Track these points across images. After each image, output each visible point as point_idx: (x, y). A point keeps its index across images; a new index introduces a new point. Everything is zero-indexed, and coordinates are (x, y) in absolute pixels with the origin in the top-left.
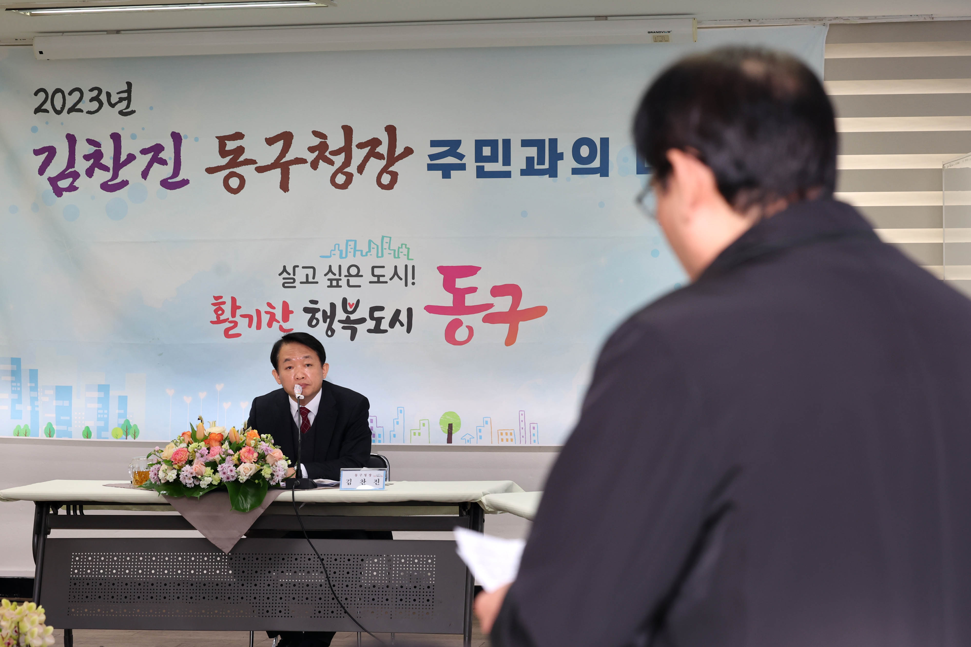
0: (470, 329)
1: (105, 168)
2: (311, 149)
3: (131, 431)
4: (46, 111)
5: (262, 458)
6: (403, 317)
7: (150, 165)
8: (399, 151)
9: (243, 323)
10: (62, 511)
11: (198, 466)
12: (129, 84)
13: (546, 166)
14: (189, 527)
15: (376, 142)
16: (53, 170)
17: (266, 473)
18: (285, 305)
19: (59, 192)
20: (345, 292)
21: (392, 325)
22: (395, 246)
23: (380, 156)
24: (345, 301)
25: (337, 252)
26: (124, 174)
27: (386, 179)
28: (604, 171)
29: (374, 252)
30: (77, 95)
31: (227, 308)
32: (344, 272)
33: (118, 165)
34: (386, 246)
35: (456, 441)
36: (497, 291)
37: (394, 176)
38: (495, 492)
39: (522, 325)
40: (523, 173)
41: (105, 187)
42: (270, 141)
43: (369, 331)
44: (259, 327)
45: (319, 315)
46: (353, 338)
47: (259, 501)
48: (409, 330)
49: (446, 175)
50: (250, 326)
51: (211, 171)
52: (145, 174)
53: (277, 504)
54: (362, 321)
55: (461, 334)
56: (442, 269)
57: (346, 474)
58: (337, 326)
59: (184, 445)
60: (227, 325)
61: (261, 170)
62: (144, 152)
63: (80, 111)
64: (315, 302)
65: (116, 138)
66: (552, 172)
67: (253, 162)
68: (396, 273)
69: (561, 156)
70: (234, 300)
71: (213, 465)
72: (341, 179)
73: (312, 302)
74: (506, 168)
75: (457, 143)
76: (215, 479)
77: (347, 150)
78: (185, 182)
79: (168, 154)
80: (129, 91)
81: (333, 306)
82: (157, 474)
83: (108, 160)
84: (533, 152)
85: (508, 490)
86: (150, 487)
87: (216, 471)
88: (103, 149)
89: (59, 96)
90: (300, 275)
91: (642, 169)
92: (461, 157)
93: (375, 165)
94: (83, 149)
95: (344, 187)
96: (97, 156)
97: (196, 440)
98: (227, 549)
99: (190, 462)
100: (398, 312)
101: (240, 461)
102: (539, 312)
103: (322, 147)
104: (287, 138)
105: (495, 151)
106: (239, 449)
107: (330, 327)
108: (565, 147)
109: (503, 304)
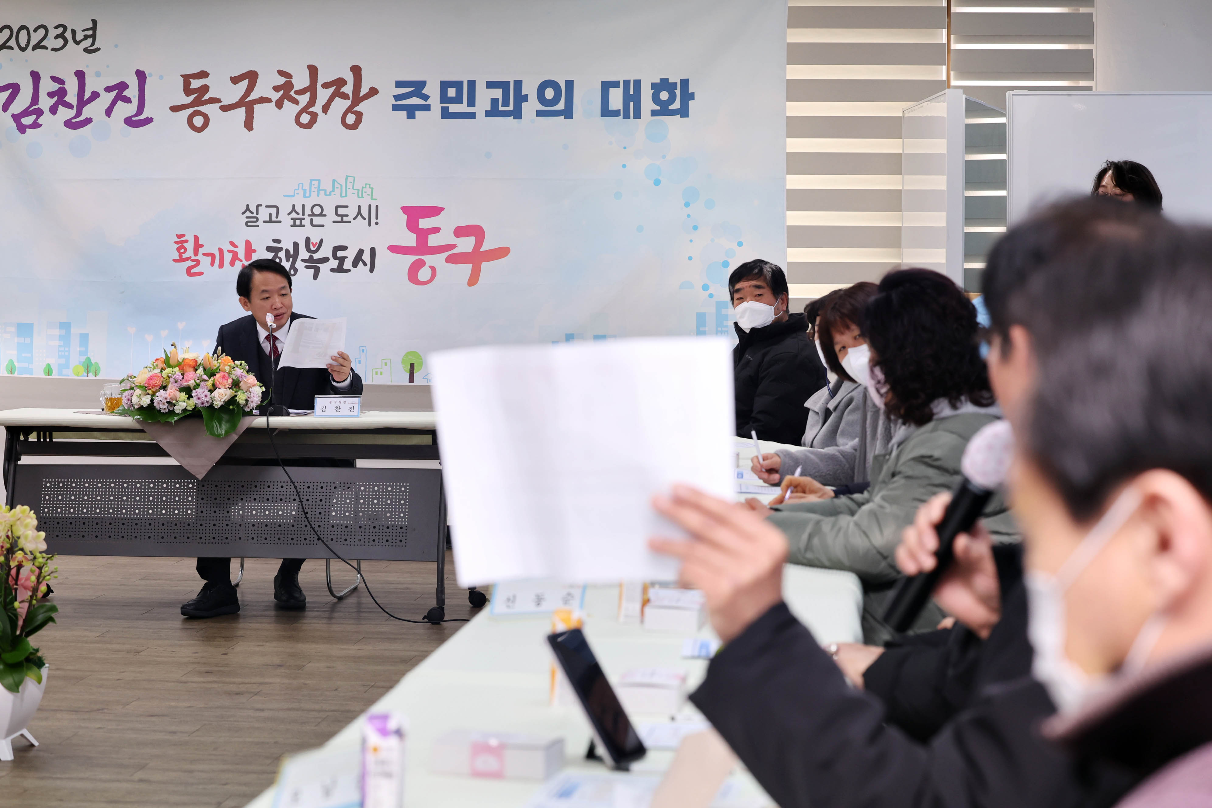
0: (433, 269)
1: (69, 106)
2: (276, 89)
3: (92, 369)
4: (11, 48)
5: (236, 385)
6: (366, 257)
7: (114, 103)
8: (364, 91)
9: (205, 261)
10: (33, 438)
11: (172, 391)
12: (95, 22)
13: (511, 107)
14: (163, 453)
15: (340, 82)
16: (17, 107)
17: (241, 398)
18: (248, 244)
19: (22, 129)
20: (308, 231)
21: (355, 264)
22: (358, 186)
23: (345, 96)
24: (308, 240)
25: (301, 192)
26: (87, 111)
27: (351, 119)
28: (568, 113)
29: (338, 191)
30: (42, 32)
31: (190, 246)
32: (308, 211)
33: (82, 103)
34: (350, 185)
35: (419, 380)
36: (460, 232)
37: (359, 116)
39: (484, 265)
40: (488, 114)
41: (69, 124)
42: (235, 80)
43: (332, 270)
44: (221, 266)
45: (282, 254)
46: (315, 277)
47: (233, 426)
48: (372, 270)
49: (411, 116)
50: (212, 264)
51: (175, 109)
52: (109, 112)
53: (250, 430)
54: (325, 260)
55: (424, 274)
56: (405, 209)
57: (320, 401)
58: (299, 265)
59: (158, 371)
60: (190, 263)
61: (225, 108)
62: (108, 89)
63: (45, 48)
64: (278, 241)
65: (80, 75)
66: (517, 114)
67: (218, 101)
68: (359, 213)
69: (525, 98)
70: (196, 238)
71: (188, 391)
72: (305, 118)
73: (275, 241)
74: (471, 110)
75: (423, 84)
76: (190, 405)
77: (312, 89)
78: (149, 120)
79: (132, 92)
80: (94, 28)
81: (296, 245)
82: (130, 400)
83: (71, 97)
84: (497, 93)
86: (124, 413)
87: (190, 397)
88: (67, 87)
89: (24, 33)
90: (264, 215)
91: (606, 112)
92: (426, 97)
93: (340, 105)
94: (47, 86)
95: (309, 126)
96: (60, 94)
97: (169, 366)
98: (200, 477)
99: (164, 388)
100: (361, 252)
101: (214, 387)
102: (502, 252)
103: (287, 87)
104: (252, 77)
105: (460, 92)
106: (212, 374)
107: (293, 267)
108: (530, 89)
109: (466, 245)
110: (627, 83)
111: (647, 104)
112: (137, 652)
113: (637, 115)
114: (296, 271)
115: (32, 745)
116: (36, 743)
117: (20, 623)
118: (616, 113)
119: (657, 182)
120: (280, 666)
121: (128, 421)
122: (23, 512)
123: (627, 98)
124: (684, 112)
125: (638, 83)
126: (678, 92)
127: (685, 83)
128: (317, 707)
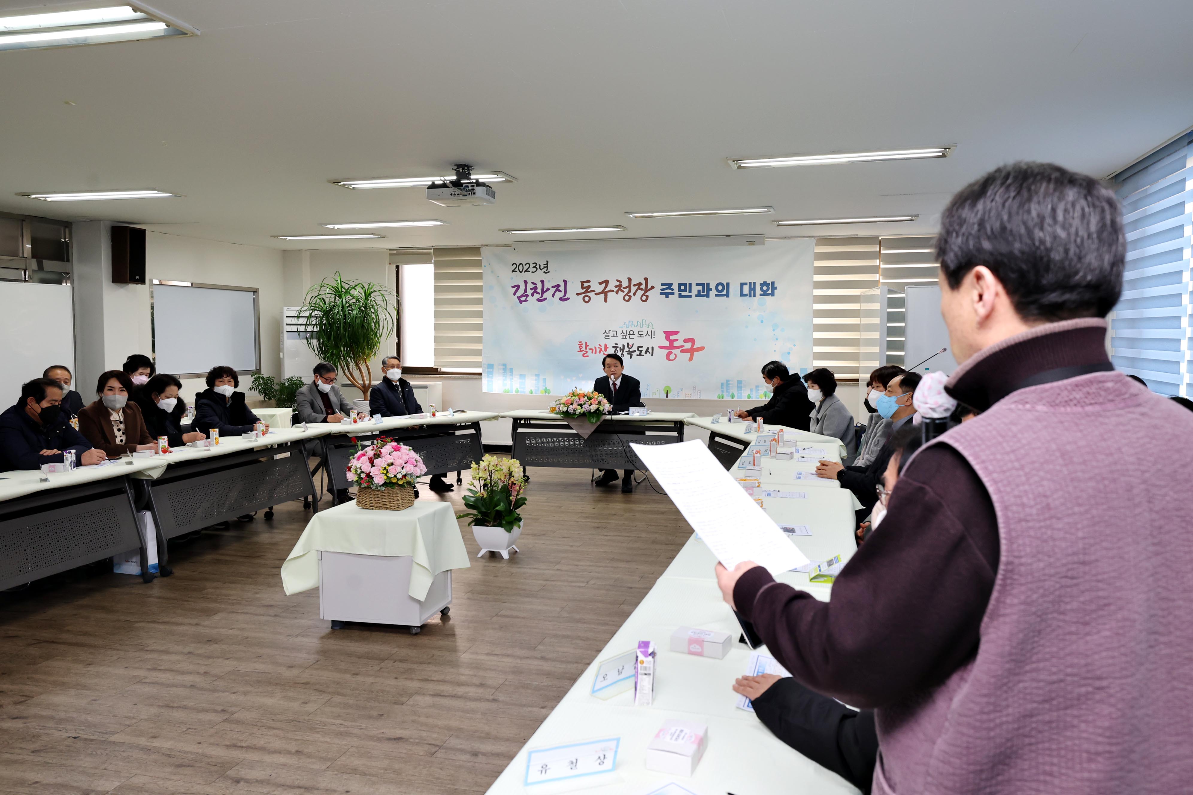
0: (675, 355)
1: (538, 293)
2: (616, 287)
3: (548, 391)
4: (516, 271)
5: (599, 403)
6: (650, 350)
7: (555, 292)
8: (649, 287)
9: (590, 352)
10: (523, 422)
11: (575, 406)
12: (547, 262)
13: (705, 293)
14: (571, 428)
15: (640, 284)
16: (519, 294)
17: (601, 408)
18: (606, 345)
19: (521, 302)
20: (628, 340)
21: (646, 353)
22: (647, 323)
23: (642, 289)
24: (628, 344)
25: (625, 326)
26: (545, 296)
27: (644, 298)
28: (727, 295)
29: (639, 325)
30: (528, 265)
31: (584, 346)
32: (628, 333)
33: (543, 292)
34: (644, 323)
35: (670, 397)
36: (686, 341)
37: (647, 297)
38: (689, 417)
39: (695, 354)
40: (696, 296)
41: (538, 300)
42: (600, 283)
43: (637, 355)
44: (596, 353)
45: (618, 349)
46: (631, 358)
47: (598, 419)
48: (652, 355)
49: (667, 297)
50: (592, 353)
51: (578, 294)
52: (553, 296)
53: (605, 420)
54: (635, 351)
55: (672, 357)
56: (665, 332)
57: (632, 409)
58: (625, 353)
59: (570, 398)
60: (584, 352)
61: (596, 294)
62: (553, 287)
63: (529, 271)
64: (617, 344)
65: (542, 282)
66: (708, 296)
67: (594, 291)
68: (647, 333)
69: (711, 290)
70: (586, 343)
71: (581, 405)
72: (627, 298)
73: (616, 344)
74: (690, 294)
75: (671, 284)
76: (582, 411)
77: (629, 287)
78: (568, 299)
79: (562, 288)
80: (547, 264)
81: (624, 346)
82: (559, 408)
83: (539, 290)
84: (700, 288)
85: (693, 417)
86: (557, 413)
87: (582, 408)
88: (537, 286)
89: (521, 265)
90: (611, 334)
91: (742, 295)
92: (673, 290)
93: (640, 293)
94: (530, 286)
95: (628, 301)
96: (535, 289)
97: (574, 396)
98: (586, 437)
99: (572, 404)
100: (648, 348)
101: (591, 404)
102: (702, 349)
103: (620, 286)
104: (607, 282)
105: (686, 288)
106: (591, 399)
107: (622, 354)
108: (713, 286)
109: (688, 346)
110: (750, 283)
111: (758, 291)
112: (560, 507)
113: (754, 296)
114: (623, 355)
115: (517, 551)
116: (518, 551)
117: (513, 503)
118: (746, 295)
119: (762, 322)
120: (615, 514)
121: (558, 416)
122: (514, 461)
123: (750, 289)
124: (772, 294)
125: (754, 283)
126: (770, 287)
127: (773, 283)
128: (628, 535)
